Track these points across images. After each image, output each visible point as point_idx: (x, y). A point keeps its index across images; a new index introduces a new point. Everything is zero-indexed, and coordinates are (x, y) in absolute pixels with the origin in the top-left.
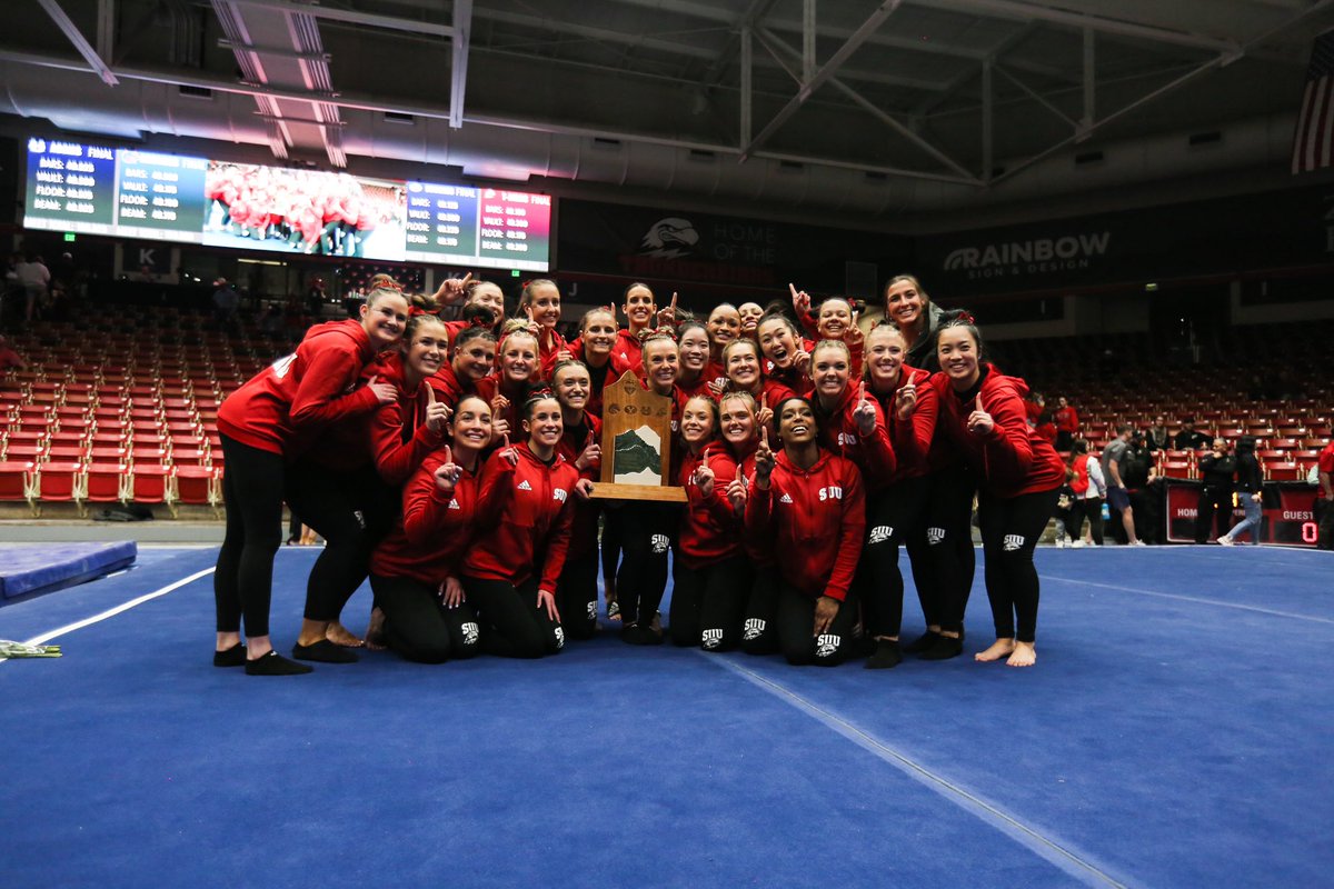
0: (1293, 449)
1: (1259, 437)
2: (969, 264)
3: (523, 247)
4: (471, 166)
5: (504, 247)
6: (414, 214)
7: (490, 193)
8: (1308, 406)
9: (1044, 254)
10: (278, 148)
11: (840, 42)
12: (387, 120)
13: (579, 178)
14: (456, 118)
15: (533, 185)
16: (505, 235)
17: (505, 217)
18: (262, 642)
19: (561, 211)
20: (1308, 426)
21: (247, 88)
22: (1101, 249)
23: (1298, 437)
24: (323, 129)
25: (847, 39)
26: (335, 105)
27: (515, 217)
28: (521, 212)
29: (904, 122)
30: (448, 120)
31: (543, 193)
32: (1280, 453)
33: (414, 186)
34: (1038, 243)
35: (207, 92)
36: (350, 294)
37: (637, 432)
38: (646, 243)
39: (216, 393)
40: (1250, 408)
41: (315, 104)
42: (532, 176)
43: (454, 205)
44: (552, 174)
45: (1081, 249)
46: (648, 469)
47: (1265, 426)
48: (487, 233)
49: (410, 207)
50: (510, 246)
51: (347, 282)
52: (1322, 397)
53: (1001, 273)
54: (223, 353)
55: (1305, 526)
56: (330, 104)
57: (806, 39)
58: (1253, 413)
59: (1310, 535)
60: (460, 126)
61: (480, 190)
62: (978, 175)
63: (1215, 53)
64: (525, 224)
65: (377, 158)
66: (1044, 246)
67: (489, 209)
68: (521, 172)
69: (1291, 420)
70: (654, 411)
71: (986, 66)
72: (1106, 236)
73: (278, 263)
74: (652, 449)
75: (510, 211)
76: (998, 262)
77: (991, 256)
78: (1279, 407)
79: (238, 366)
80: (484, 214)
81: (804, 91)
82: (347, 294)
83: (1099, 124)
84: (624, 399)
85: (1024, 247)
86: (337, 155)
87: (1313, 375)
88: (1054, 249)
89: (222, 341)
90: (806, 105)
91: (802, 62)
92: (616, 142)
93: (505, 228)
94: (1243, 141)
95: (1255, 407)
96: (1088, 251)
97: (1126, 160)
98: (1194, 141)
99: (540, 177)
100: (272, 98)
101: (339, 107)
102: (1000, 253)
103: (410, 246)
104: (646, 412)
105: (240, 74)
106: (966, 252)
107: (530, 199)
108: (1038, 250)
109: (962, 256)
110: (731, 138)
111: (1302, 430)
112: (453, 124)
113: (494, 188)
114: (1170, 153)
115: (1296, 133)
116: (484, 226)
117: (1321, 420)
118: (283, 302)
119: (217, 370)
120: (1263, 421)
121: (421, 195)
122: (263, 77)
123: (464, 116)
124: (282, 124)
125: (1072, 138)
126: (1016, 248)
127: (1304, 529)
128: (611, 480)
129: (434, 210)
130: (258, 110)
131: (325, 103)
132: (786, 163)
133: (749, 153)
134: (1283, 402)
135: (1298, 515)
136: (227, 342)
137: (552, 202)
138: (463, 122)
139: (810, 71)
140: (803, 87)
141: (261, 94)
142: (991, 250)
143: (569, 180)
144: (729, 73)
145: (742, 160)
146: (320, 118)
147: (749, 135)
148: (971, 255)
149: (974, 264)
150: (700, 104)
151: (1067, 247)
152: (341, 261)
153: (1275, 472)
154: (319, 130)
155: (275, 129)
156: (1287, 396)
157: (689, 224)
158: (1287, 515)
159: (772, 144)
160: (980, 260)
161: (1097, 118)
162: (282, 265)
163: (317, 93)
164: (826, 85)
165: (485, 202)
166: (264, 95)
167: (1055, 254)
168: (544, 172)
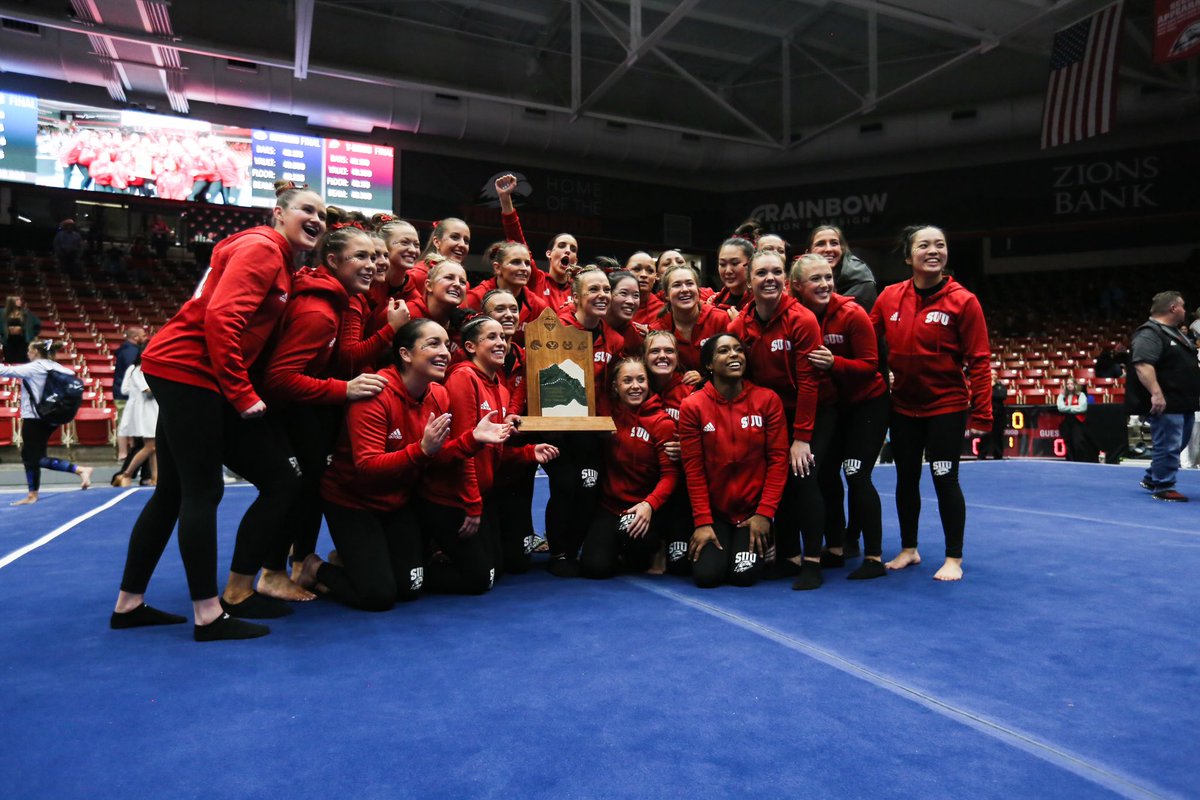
0: (1041, 378)
1: (1014, 368)
2: (771, 219)
3: (368, 196)
4: (315, 117)
5: (349, 195)
6: (259, 161)
7: (335, 143)
8: (1049, 342)
9: (833, 210)
10: (115, 90)
11: (662, 16)
12: (230, 68)
13: (422, 131)
14: (301, 68)
15: (376, 137)
16: (350, 184)
17: (349, 166)
18: (211, 604)
19: (403, 161)
20: (1050, 359)
21: (81, 26)
22: (881, 208)
23: (1044, 368)
24: (163, 73)
25: (668, 14)
26: (176, 49)
27: (359, 167)
28: (366, 163)
29: (715, 90)
30: (292, 71)
31: (385, 145)
32: (1031, 381)
33: (259, 135)
34: (829, 201)
35: (34, 28)
36: (197, 238)
37: (560, 366)
38: (484, 195)
39: (62, 334)
40: (1005, 344)
41: (155, 47)
42: (375, 128)
43: (299, 154)
44: (395, 127)
45: (864, 208)
46: (574, 401)
47: (1017, 359)
48: (333, 181)
49: (255, 154)
50: (355, 195)
51: (193, 226)
52: (1058, 334)
53: (798, 227)
54: (66, 294)
55: (1056, 442)
56: (170, 48)
57: (632, 10)
58: (1007, 348)
59: (1060, 450)
60: (305, 77)
61: (324, 140)
62: (779, 139)
63: (976, 42)
64: (369, 174)
65: (219, 105)
66: (833, 204)
67: (334, 158)
68: (364, 124)
69: (1037, 354)
70: (575, 346)
71: (785, 44)
72: (885, 196)
73: (120, 206)
74: (576, 382)
75: (354, 161)
76: (795, 217)
77: (789, 212)
78: (1027, 343)
79: (83, 307)
80: (329, 163)
81: (633, 56)
82: (193, 237)
83: (881, 99)
84: (545, 335)
85: (816, 204)
86: (179, 101)
87: (1049, 316)
88: (841, 206)
89: (63, 282)
90: (631, 72)
91: (629, 33)
92: (455, 98)
93: (349, 177)
94: (994, 119)
95: (1008, 343)
96: (870, 209)
97: (901, 131)
98: (957, 116)
99: (383, 129)
100: (108, 39)
101: (179, 52)
102: (797, 210)
103: (256, 193)
104: (567, 346)
105: (72, 12)
106: (768, 207)
107: (373, 150)
108: (829, 207)
109: (764, 211)
110: (563, 99)
111: (1046, 362)
112: (298, 74)
113: (338, 139)
114: (935, 126)
115: (1044, 111)
116: (329, 175)
117: (1059, 353)
118: (125, 245)
119: (60, 311)
120: (1015, 355)
121: (266, 143)
122: (97, 17)
123: (309, 68)
124: (119, 66)
125: (857, 111)
126: (810, 205)
127: (1056, 445)
128: (539, 414)
129: (279, 158)
130: (94, 51)
131: (165, 47)
132: (611, 124)
133: (580, 113)
134: (1029, 338)
135: (1050, 433)
136: (69, 283)
137: (395, 153)
138: (308, 74)
139: (636, 41)
140: (629, 54)
141: (95, 34)
142: (789, 206)
143: (411, 133)
144: (562, 38)
145: (572, 120)
146: (159, 62)
147: (579, 97)
148: (772, 211)
149: (775, 219)
150: (532, 67)
151: (852, 205)
152: (185, 206)
153: (1029, 397)
154: (158, 74)
155: (112, 72)
156: (1032, 334)
157: (524, 178)
158: (1043, 433)
159: (600, 106)
160: (779, 216)
161: (880, 93)
162: (123, 208)
163: (157, 36)
164: (650, 54)
165: (330, 152)
166: (99, 35)
167: (843, 211)
168: (387, 125)
